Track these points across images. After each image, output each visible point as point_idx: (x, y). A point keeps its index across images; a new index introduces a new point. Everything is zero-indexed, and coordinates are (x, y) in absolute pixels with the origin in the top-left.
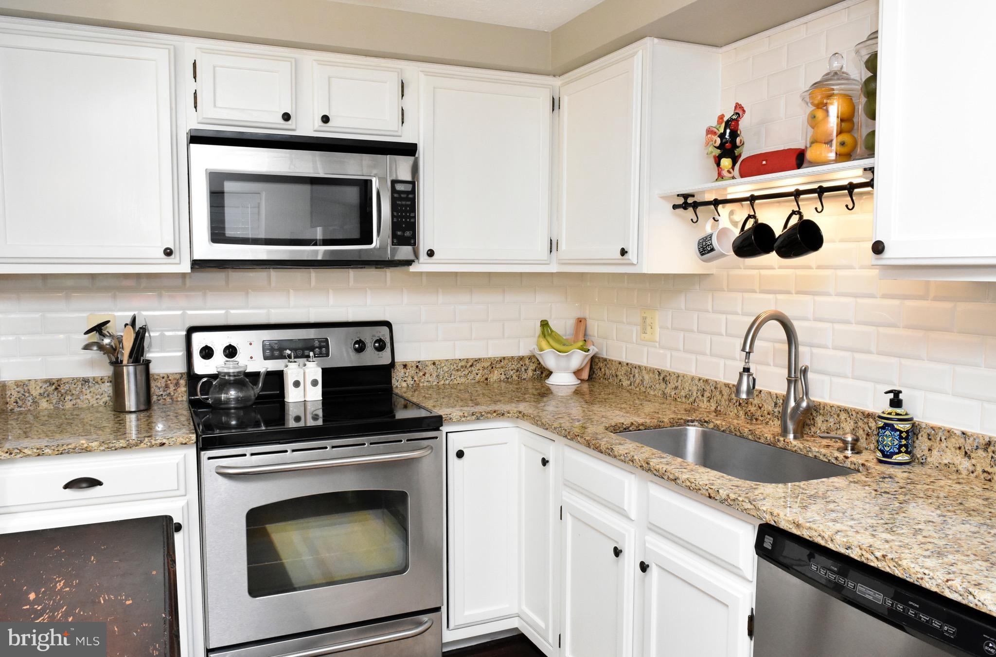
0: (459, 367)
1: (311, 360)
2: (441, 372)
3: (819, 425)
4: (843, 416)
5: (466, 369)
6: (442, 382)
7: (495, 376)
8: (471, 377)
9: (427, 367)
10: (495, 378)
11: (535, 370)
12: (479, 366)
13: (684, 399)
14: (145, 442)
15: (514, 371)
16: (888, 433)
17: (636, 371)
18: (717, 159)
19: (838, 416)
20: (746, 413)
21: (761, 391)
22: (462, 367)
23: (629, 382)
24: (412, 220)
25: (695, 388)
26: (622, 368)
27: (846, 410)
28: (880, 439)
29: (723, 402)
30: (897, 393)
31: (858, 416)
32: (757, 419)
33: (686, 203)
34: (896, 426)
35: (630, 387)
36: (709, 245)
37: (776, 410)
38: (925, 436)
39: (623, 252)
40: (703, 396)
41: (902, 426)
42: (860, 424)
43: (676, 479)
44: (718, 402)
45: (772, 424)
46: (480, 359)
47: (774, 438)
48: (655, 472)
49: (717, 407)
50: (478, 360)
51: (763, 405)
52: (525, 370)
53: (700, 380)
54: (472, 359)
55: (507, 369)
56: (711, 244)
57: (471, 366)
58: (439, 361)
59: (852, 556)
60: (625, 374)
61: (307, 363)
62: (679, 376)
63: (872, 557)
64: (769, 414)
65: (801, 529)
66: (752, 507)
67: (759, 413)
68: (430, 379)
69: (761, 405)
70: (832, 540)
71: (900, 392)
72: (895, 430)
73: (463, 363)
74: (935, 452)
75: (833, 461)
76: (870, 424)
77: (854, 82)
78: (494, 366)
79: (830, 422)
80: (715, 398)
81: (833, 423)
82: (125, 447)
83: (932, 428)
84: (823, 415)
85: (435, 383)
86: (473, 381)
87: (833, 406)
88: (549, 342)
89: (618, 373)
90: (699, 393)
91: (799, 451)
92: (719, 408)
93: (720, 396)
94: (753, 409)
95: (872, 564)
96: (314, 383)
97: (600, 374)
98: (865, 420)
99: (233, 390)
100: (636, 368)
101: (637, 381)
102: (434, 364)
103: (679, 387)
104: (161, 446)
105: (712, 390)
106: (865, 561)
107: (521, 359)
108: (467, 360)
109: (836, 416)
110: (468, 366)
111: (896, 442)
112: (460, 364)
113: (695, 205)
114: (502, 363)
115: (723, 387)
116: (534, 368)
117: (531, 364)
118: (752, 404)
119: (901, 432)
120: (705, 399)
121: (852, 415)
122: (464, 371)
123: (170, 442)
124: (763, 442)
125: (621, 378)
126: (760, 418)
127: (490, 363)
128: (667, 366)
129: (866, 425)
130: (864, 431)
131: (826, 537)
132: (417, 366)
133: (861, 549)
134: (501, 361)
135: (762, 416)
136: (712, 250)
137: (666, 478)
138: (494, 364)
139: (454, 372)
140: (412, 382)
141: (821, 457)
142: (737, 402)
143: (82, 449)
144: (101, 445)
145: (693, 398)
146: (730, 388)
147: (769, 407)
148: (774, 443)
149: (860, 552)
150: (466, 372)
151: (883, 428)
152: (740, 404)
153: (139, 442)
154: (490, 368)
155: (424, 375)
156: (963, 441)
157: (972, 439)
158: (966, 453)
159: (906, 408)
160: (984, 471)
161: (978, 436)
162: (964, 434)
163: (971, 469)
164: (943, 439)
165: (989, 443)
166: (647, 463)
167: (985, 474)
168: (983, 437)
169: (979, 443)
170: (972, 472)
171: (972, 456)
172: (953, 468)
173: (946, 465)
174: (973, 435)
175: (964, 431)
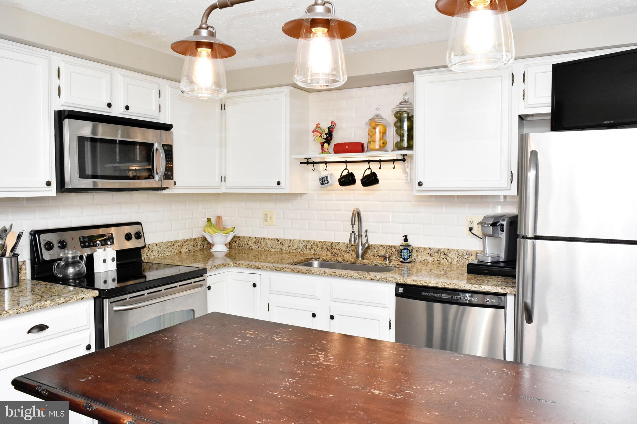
0: (168, 246)
1: (109, 246)
2: (160, 250)
3: (369, 253)
4: (380, 248)
5: (171, 247)
6: (160, 256)
7: (184, 250)
8: (173, 251)
9: (153, 248)
10: (184, 251)
11: (201, 246)
12: (177, 245)
13: (294, 251)
14: (74, 298)
15: (192, 246)
16: (405, 251)
17: (262, 241)
18: (323, 143)
19: (378, 248)
20: (331, 253)
21: (339, 243)
22: (169, 246)
23: (257, 247)
24: (171, 165)
25: (301, 245)
26: (252, 240)
27: (381, 246)
28: (403, 254)
29: (318, 250)
30: (406, 236)
31: (387, 247)
32: (337, 255)
33: (308, 161)
34: (408, 248)
35: (258, 249)
36: (326, 181)
37: (347, 250)
38: (415, 251)
39: (279, 183)
40: (306, 248)
41: (410, 248)
42: (388, 250)
43: (352, 276)
44: (315, 250)
45: (346, 256)
46: (177, 241)
47: (355, 260)
48: (339, 275)
49: (315, 252)
50: (176, 242)
51: (340, 248)
52: (197, 245)
53: (304, 241)
54: (174, 241)
55: (189, 246)
56: (327, 180)
57: (173, 245)
58: (159, 243)
59: (438, 286)
60: (254, 243)
61: (107, 248)
62: (291, 241)
63: (446, 285)
64: (344, 252)
65: (417, 282)
66: (393, 279)
67: (339, 252)
68: (155, 254)
69: (339, 249)
70: (430, 283)
71: (407, 236)
72: (408, 250)
73: (169, 244)
74: (419, 256)
75: (384, 265)
77: (384, 120)
78: (183, 244)
80: (313, 248)
82: (63, 303)
83: (418, 248)
84: (371, 249)
85: (157, 256)
86: (174, 253)
87: (376, 245)
88: (212, 229)
89: (249, 243)
90: (304, 247)
91: (368, 264)
92: (316, 252)
93: (317, 247)
94: (335, 251)
95: (446, 287)
96: (113, 260)
97: (235, 244)
98: (390, 249)
99: (71, 268)
100: (261, 239)
101: (263, 246)
102: (156, 245)
103: (291, 246)
104: (82, 299)
105: (311, 245)
106: (443, 287)
107: (195, 239)
108: (171, 242)
109: (377, 249)
110: (172, 245)
111: (408, 254)
112: (168, 244)
113: (314, 163)
114: (187, 243)
115: (318, 243)
116: (200, 244)
117: (199, 242)
118: (334, 249)
119: (410, 250)
120: (308, 249)
121: (384, 247)
122: (170, 248)
123: (86, 296)
124: (349, 263)
125: (251, 245)
126: (339, 254)
127: (181, 243)
128: (281, 236)
129: (391, 250)
130: (390, 253)
131: (428, 282)
132: (149, 247)
133: (442, 283)
134: (186, 242)
135: (340, 253)
136: (328, 183)
137: (346, 277)
138: (184, 243)
139: (165, 249)
140: (146, 256)
141: (379, 264)
142: (326, 249)
143: (41, 307)
144: (51, 303)
145: (300, 250)
146: (322, 243)
147: (344, 249)
148: (355, 263)
149: (441, 284)
150: (171, 249)
151: (404, 250)
152: (328, 249)
153: (71, 298)
154: (181, 245)
155: (152, 252)
156: (429, 251)
157: (433, 250)
158: (431, 255)
159: (410, 242)
160: (438, 260)
161: (435, 248)
162: (430, 248)
163: (433, 260)
164: (422, 251)
165: (439, 250)
166: (334, 273)
167: (438, 261)
168: (436, 248)
169: (435, 251)
170: (433, 261)
171: (433, 255)
172: (426, 261)
173: (423, 260)
174: (433, 248)
175: (430, 247)
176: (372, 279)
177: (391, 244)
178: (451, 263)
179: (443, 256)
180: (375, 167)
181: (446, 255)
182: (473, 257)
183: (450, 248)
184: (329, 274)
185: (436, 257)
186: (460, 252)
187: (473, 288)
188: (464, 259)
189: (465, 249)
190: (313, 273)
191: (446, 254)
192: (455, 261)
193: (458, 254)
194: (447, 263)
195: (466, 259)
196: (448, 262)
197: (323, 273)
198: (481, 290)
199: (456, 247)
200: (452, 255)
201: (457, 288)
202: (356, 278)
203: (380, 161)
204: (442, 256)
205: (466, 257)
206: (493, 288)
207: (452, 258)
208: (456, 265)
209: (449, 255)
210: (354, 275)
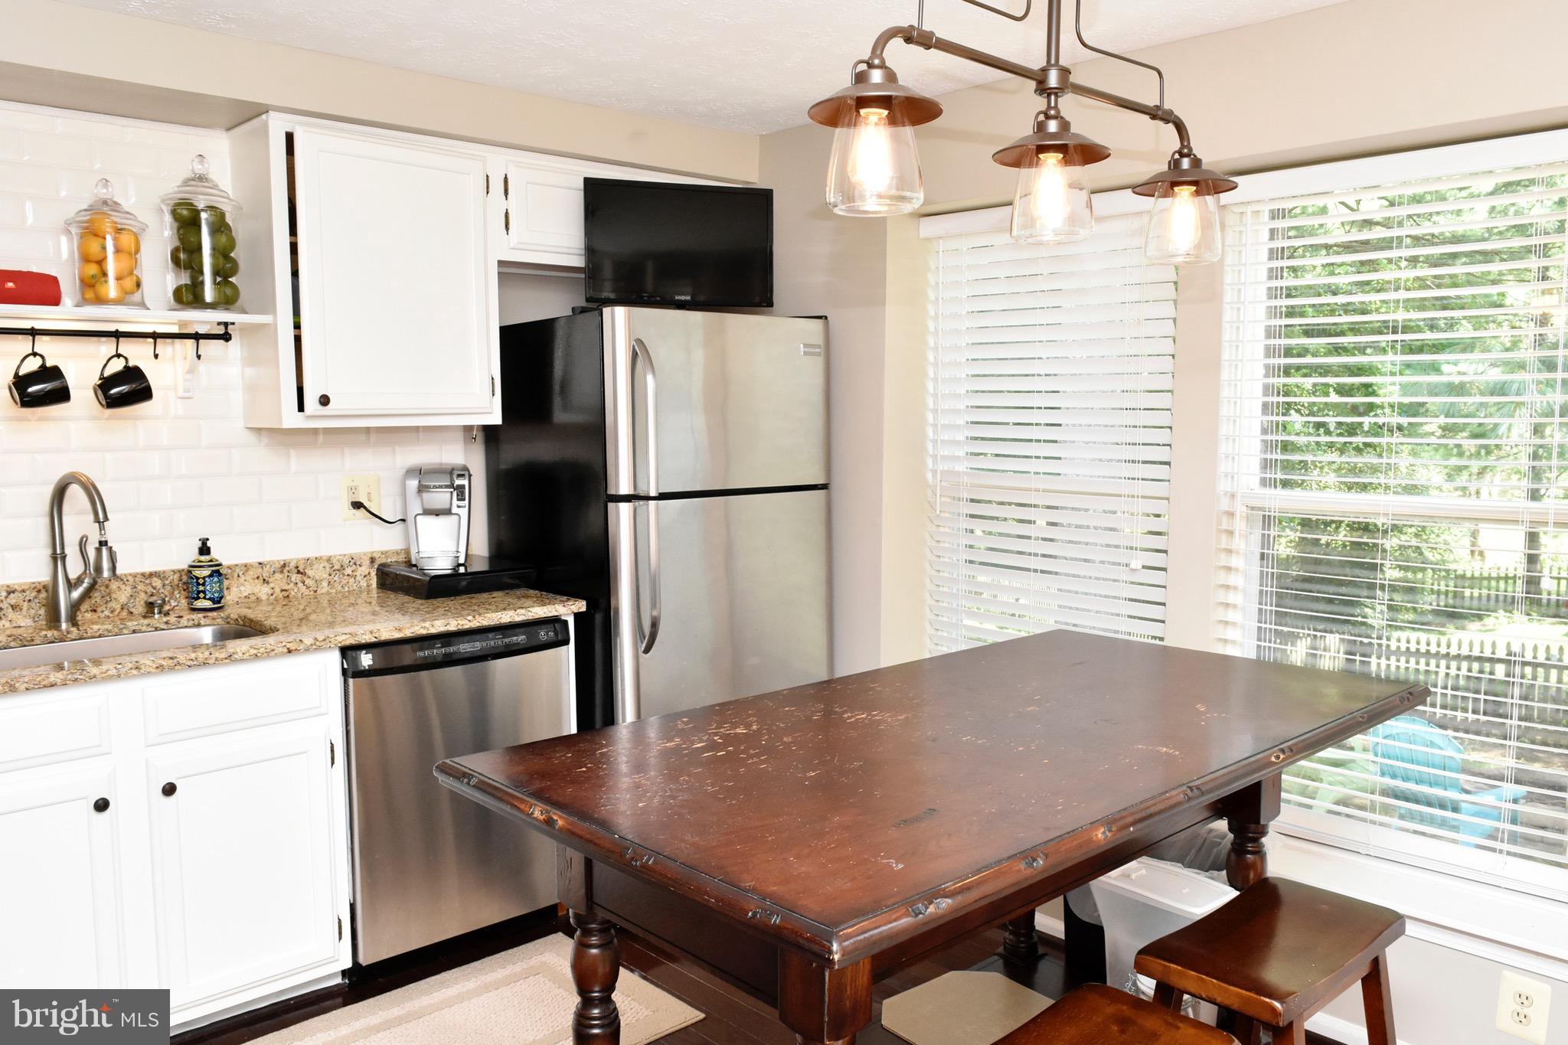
16: (216, 580)
19: (107, 586)
27: (117, 578)
28: (208, 588)
30: (204, 542)
31: (137, 579)
41: (220, 570)
42: (141, 587)
59: (450, 628)
63: (466, 622)
65: (403, 631)
71: (208, 539)
72: (221, 575)
74: (234, 589)
76: (154, 584)
79: (96, 597)
81: (99, 598)
83: (228, 567)
98: (148, 581)
109: (103, 589)
121: (128, 580)
129: (150, 586)
130: (146, 593)
149: (456, 623)
151: (211, 576)
156: (260, 570)
157: (268, 566)
158: (264, 580)
159: (215, 554)
160: (282, 590)
161: (274, 562)
162: (260, 564)
163: (270, 592)
164: (241, 574)
165: (284, 565)
166: (171, 658)
167: (284, 593)
168: (278, 561)
169: (275, 567)
170: (272, 595)
171: (271, 580)
172: (253, 598)
173: (246, 597)
174: (268, 562)
175: (261, 560)
176: (290, 651)
177: (148, 569)
178: (316, 591)
179: (295, 577)
180: (138, 354)
181: (303, 574)
182: (363, 568)
183: (312, 554)
184: (155, 666)
185: (279, 582)
186: (334, 561)
187: (516, 617)
188: (345, 577)
189: (345, 553)
190: (95, 677)
191: (302, 571)
192: (325, 584)
193: (331, 568)
194: (307, 592)
195: (348, 575)
196: (308, 590)
197: (131, 669)
198: (530, 618)
199: (325, 553)
200: (318, 572)
201: (487, 624)
202: (245, 657)
203: (155, 336)
204: (293, 579)
205: (348, 571)
206: (550, 609)
207: (318, 578)
208: (328, 593)
209: (309, 572)
210: (238, 650)
